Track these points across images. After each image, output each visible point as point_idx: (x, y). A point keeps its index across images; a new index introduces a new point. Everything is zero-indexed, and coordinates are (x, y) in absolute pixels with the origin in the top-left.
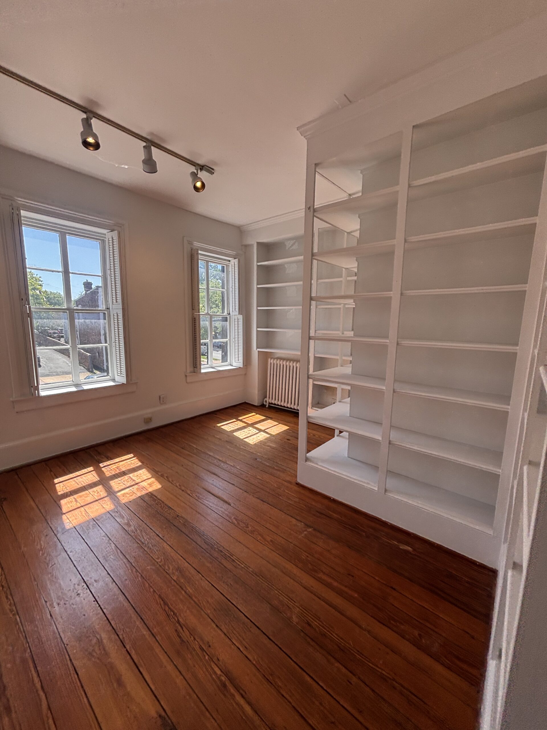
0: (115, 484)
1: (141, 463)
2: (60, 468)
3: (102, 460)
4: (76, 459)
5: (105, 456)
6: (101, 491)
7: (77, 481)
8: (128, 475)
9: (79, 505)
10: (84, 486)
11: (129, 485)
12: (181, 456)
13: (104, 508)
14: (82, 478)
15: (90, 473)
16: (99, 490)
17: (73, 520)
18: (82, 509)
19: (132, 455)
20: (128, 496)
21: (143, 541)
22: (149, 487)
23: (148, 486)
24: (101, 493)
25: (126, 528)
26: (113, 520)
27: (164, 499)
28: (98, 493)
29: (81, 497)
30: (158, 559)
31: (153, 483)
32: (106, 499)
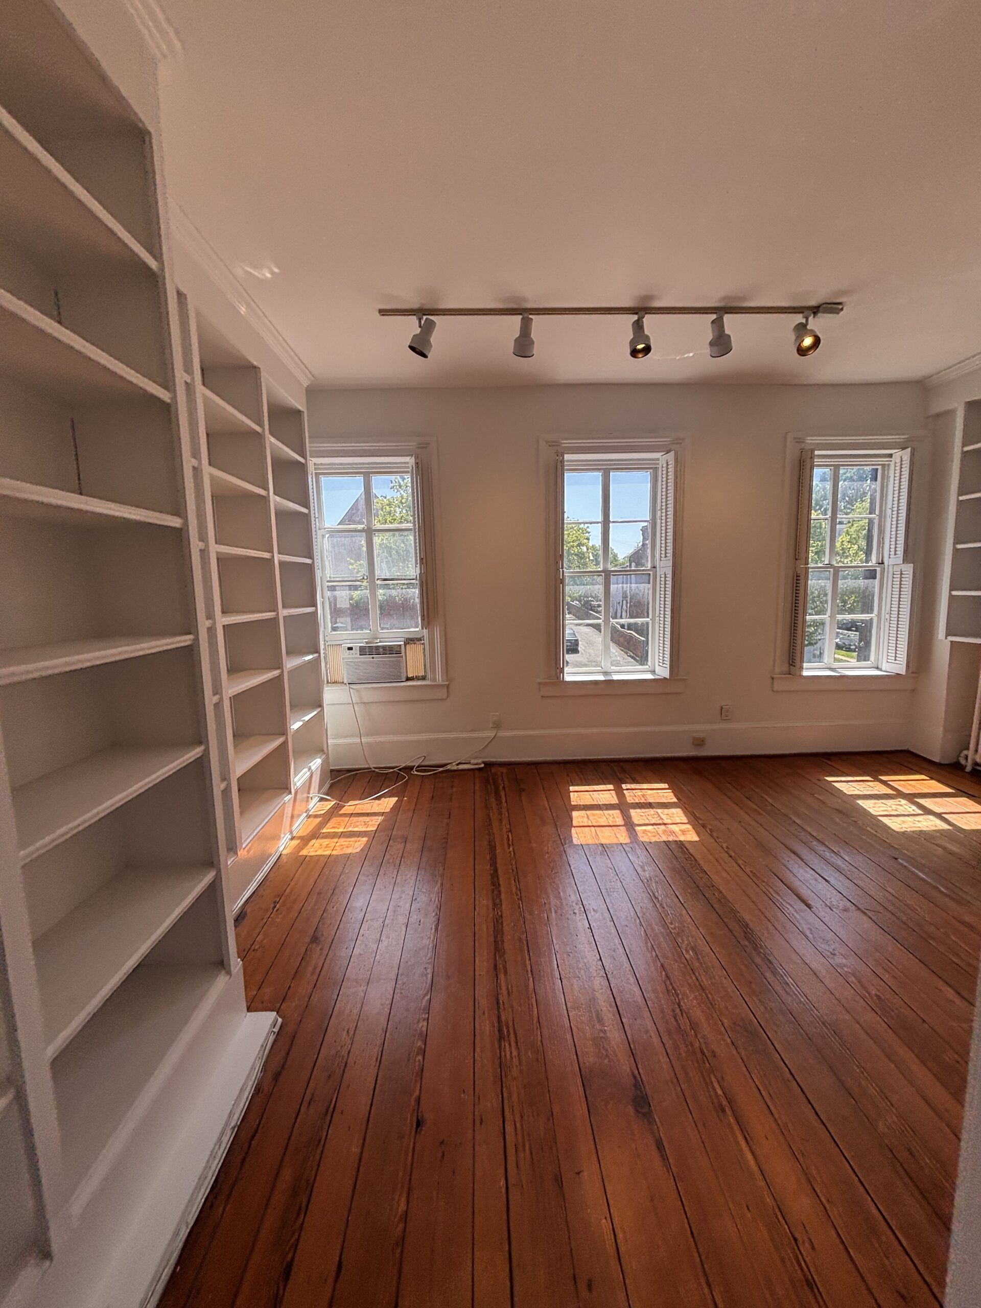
0: (636, 815)
1: (677, 799)
2: (578, 775)
3: (626, 779)
4: (596, 771)
5: (631, 777)
6: (617, 817)
7: (593, 796)
8: (655, 810)
9: (590, 824)
10: (599, 805)
11: (653, 821)
12: (741, 808)
13: (617, 837)
14: (599, 794)
15: (608, 792)
16: (615, 815)
17: (581, 837)
18: (593, 828)
19: (666, 786)
20: (650, 835)
21: (656, 894)
22: (680, 835)
23: (680, 833)
24: (617, 820)
25: (639, 870)
26: (625, 855)
27: (698, 857)
28: (614, 818)
29: (594, 815)
30: (671, 924)
31: (688, 831)
32: (621, 828)
